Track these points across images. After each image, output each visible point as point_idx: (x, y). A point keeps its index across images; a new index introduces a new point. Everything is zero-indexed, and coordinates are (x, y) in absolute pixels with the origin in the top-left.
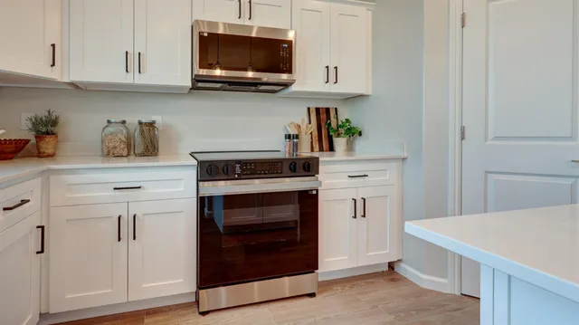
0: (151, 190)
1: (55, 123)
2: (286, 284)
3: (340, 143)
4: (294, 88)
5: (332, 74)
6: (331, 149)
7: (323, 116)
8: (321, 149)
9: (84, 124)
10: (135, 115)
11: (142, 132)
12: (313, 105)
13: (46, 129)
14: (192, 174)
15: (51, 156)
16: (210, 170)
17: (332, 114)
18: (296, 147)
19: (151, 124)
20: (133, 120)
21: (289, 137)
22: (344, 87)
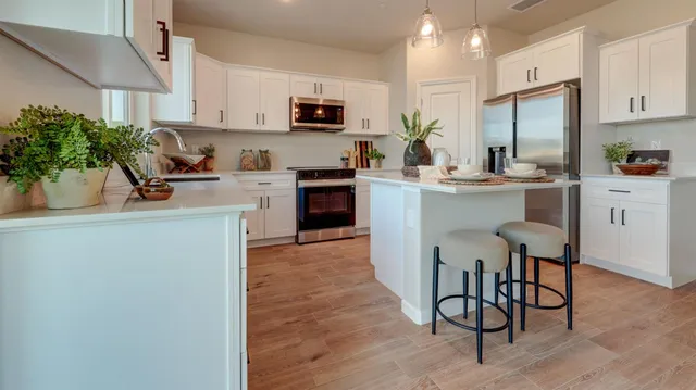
0: (274, 185)
1: (213, 150)
2: (341, 232)
3: (373, 162)
4: (345, 132)
5: (366, 123)
6: (368, 166)
7: (364, 147)
8: (362, 167)
9: (227, 152)
10: (258, 145)
11: (262, 158)
12: (359, 140)
13: (209, 154)
14: (293, 177)
15: (211, 170)
16: (304, 174)
17: (369, 145)
18: (347, 164)
19: (266, 152)
20: (256, 149)
21: (343, 159)
22: (373, 131)
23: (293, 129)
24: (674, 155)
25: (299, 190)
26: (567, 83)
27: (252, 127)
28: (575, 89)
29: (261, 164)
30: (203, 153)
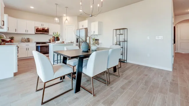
0: (30, 45)
1: (13, 38)
4: (49, 34)
9: (16, 38)
10: (26, 37)
11: (27, 39)
14: (35, 44)
15: (13, 42)
16: (37, 43)
18: (50, 41)
19: (29, 38)
23: (36, 33)
24: (99, 40)
25: (36, 46)
26: (85, 28)
27: (25, 33)
28: (86, 29)
29: (27, 41)
30: (10, 38)
